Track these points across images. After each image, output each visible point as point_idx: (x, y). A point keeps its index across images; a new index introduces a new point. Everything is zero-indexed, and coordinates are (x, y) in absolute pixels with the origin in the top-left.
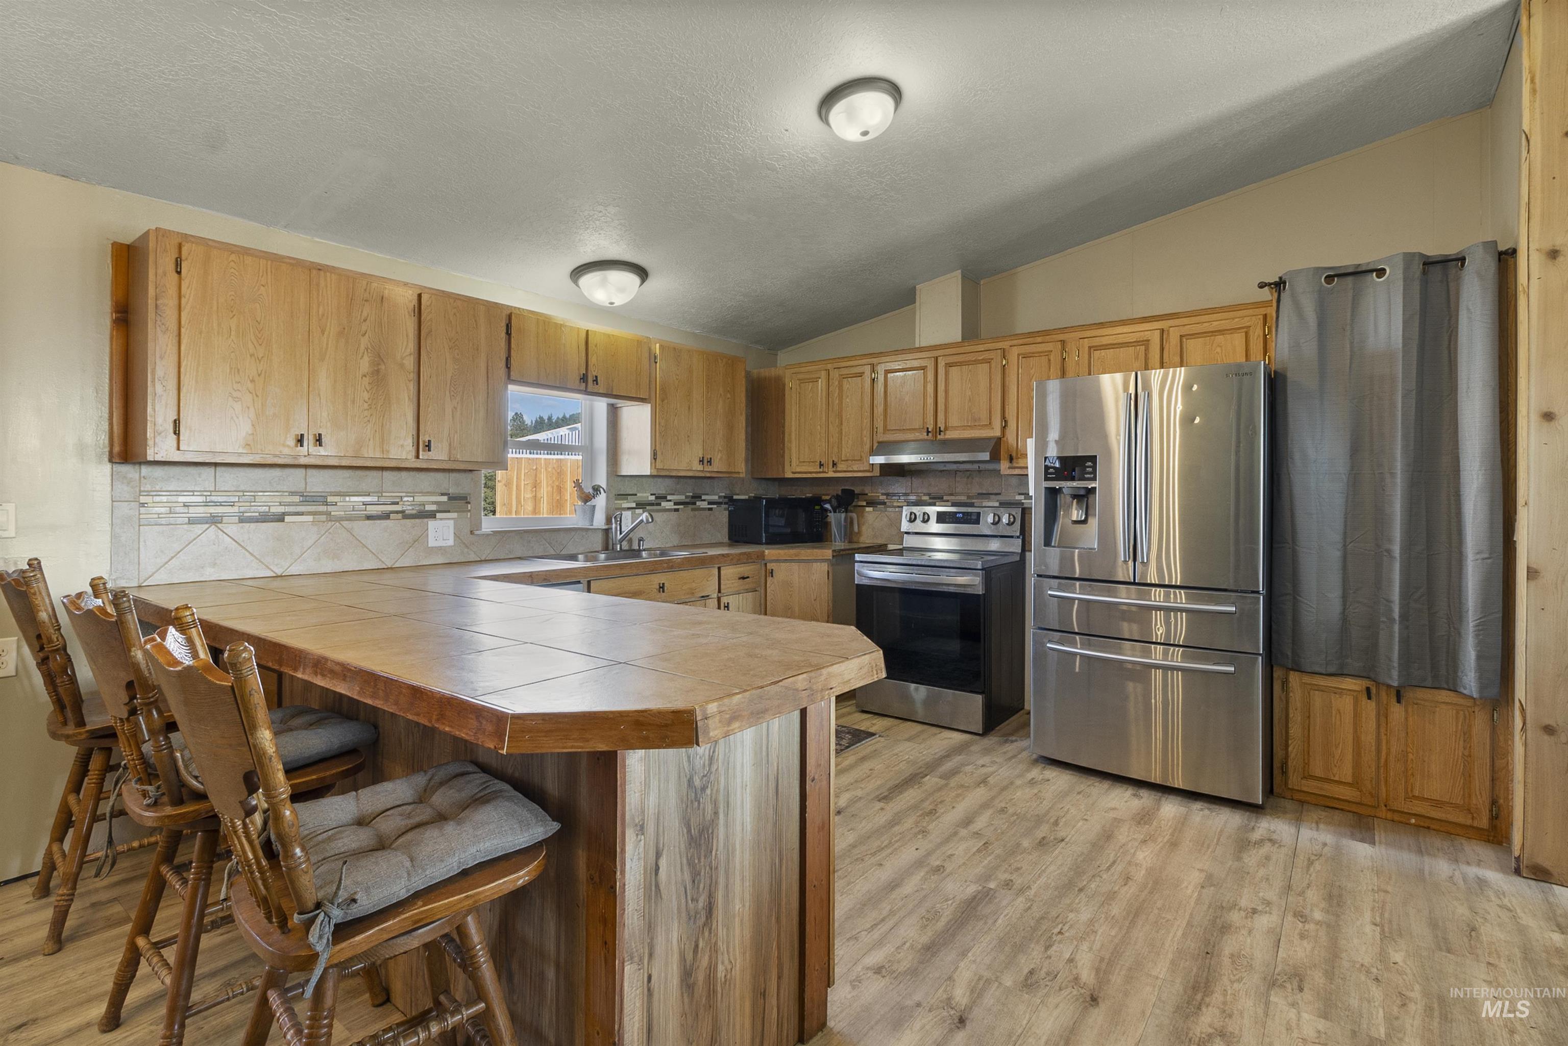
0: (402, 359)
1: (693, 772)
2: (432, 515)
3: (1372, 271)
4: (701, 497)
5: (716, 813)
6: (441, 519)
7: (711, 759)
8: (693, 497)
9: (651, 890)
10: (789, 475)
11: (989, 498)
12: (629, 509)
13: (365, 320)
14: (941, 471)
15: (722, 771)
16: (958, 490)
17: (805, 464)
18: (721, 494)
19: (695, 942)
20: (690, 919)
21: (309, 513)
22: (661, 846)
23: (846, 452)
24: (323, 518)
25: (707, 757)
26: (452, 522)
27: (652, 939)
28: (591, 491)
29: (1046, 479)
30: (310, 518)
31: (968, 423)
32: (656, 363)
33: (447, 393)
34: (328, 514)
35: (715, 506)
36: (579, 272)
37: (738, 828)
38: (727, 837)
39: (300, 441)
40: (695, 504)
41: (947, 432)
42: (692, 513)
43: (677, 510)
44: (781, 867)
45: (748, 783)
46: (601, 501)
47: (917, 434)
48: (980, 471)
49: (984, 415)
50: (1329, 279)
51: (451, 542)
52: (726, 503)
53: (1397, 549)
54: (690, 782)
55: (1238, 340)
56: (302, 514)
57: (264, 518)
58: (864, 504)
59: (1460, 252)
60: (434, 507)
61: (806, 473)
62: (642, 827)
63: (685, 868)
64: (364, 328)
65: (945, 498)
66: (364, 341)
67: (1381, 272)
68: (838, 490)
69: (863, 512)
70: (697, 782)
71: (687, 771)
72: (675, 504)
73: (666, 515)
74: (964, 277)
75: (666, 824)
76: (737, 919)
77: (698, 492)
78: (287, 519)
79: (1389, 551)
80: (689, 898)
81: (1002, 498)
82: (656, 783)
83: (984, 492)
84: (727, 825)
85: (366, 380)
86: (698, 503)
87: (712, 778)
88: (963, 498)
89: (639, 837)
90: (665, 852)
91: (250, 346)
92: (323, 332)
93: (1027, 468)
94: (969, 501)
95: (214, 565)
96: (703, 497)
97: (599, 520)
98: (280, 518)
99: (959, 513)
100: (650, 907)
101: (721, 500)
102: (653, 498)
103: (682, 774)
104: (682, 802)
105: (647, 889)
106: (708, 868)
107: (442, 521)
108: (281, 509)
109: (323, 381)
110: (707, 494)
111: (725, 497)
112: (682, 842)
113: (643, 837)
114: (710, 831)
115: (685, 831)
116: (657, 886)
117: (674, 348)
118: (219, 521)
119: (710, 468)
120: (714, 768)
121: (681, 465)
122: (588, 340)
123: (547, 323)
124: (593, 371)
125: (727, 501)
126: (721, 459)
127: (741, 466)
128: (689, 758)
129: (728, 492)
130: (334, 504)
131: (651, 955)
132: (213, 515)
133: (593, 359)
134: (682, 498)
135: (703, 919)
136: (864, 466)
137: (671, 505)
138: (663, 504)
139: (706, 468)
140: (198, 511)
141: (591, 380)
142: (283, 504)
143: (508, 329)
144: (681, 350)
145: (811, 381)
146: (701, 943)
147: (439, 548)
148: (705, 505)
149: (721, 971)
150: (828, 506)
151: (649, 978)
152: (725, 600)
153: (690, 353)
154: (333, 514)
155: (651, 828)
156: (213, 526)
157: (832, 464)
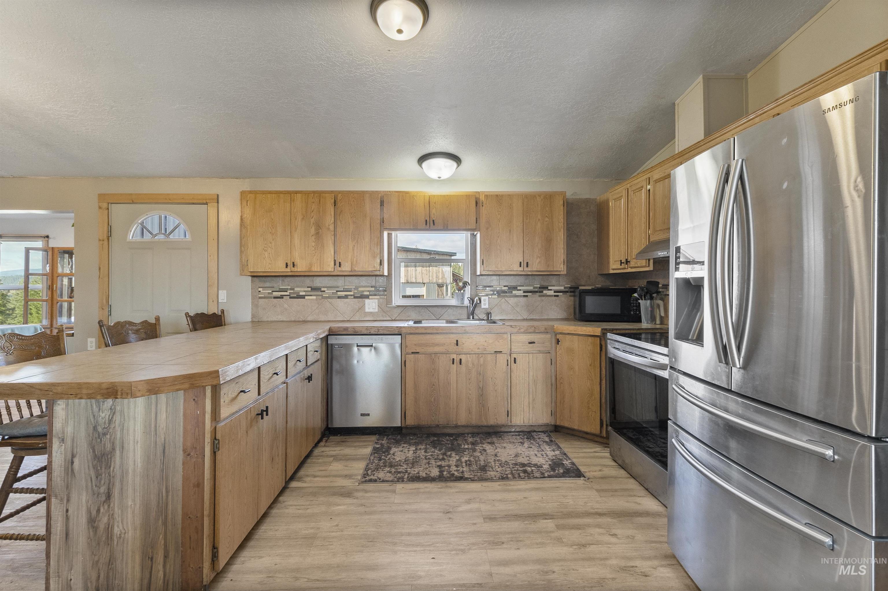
0: (329, 226)
1: (97, 424)
2: (367, 297)
4: (548, 288)
5: (114, 449)
6: (372, 299)
7: (110, 421)
8: (540, 288)
9: (68, 470)
13: (313, 211)
15: (118, 429)
18: (566, 286)
19: (98, 507)
20: (94, 494)
22: (75, 452)
23: (635, 252)
24: (320, 297)
25: (107, 419)
26: (377, 300)
27: (69, 493)
28: (462, 285)
29: (676, 269)
30: (314, 297)
33: (350, 239)
35: (561, 294)
36: (421, 160)
37: (131, 463)
38: (122, 464)
39: (287, 266)
40: (542, 292)
42: (539, 298)
43: (524, 296)
44: (167, 496)
45: (139, 441)
51: (376, 310)
52: (571, 292)
54: (95, 428)
56: (311, 295)
60: (368, 293)
62: (63, 440)
63: (91, 469)
64: (312, 214)
66: (312, 220)
70: (100, 429)
71: (93, 422)
72: (524, 292)
73: (516, 300)
74: (704, 78)
75: (78, 443)
76: (129, 509)
77: (545, 284)
78: (306, 297)
80: (94, 484)
82: (72, 422)
84: (122, 458)
85: (314, 237)
86: (545, 292)
87: (111, 430)
89: (61, 444)
90: (78, 456)
91: (270, 229)
92: (296, 219)
96: (549, 288)
97: (466, 301)
100: (68, 478)
101: (567, 290)
102: (506, 288)
103: (89, 423)
104: (89, 435)
105: (66, 470)
106: (107, 475)
107: (373, 300)
109: (297, 241)
110: (554, 286)
111: (570, 288)
112: (89, 456)
113: (63, 445)
114: (109, 457)
115: (91, 451)
116: (72, 470)
117: (497, 195)
118: (283, 298)
119: (529, 269)
120: (112, 426)
121: (504, 268)
122: (430, 202)
123: (403, 196)
124: (433, 217)
125: (573, 290)
126: (540, 262)
127: (561, 267)
128: (94, 416)
129: (573, 284)
130: (324, 291)
131: (68, 500)
132: (281, 295)
133: (433, 211)
134: (531, 288)
135: (104, 498)
136: (643, 263)
137: (521, 293)
138: (514, 292)
139: (526, 269)
140: (275, 294)
141: (432, 222)
142: (304, 291)
143: (382, 203)
144: (502, 196)
145: (619, 198)
146: (102, 510)
147: (371, 313)
148: (552, 293)
149: (116, 530)
150: (636, 295)
151: (67, 511)
152: (514, 356)
153: (510, 196)
154: (324, 295)
155: (69, 442)
156: (281, 300)
157: (627, 262)
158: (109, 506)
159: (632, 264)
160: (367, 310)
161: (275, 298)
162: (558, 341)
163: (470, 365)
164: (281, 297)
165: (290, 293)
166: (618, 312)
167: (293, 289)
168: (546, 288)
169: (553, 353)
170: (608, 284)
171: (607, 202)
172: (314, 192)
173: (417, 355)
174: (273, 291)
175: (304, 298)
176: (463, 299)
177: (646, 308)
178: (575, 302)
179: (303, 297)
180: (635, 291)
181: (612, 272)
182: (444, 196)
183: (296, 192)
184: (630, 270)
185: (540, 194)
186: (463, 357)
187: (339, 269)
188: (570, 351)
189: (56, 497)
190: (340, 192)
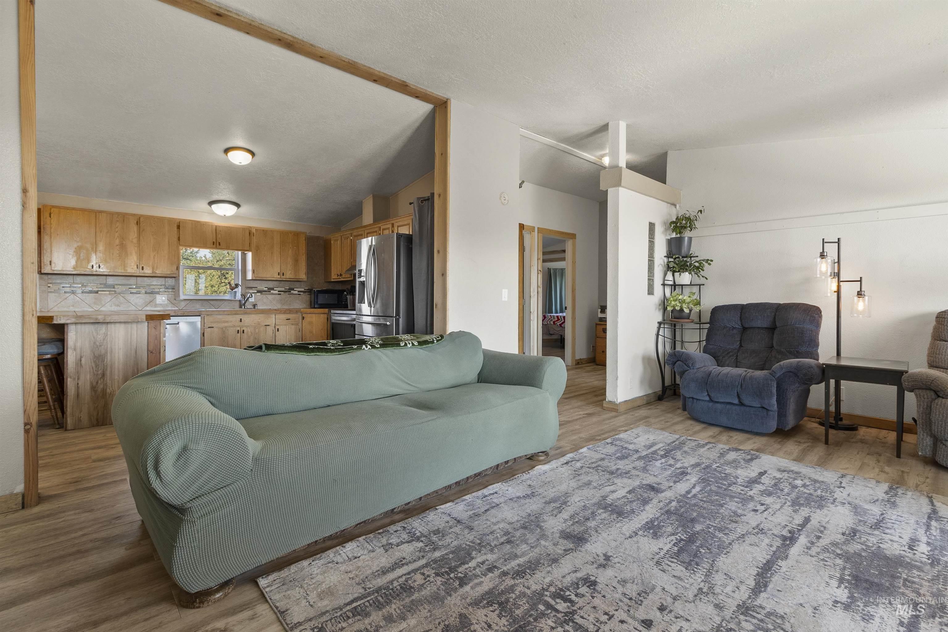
0: (133, 239)
1: (96, 341)
2: (158, 293)
5: (106, 353)
6: (162, 294)
13: (117, 228)
17: (336, 275)
19: (97, 381)
20: (94, 375)
21: (108, 291)
22: (83, 355)
23: (345, 270)
24: (113, 293)
25: (102, 339)
26: (166, 295)
27: (79, 375)
28: (234, 286)
30: (108, 293)
32: (254, 236)
33: (151, 251)
34: (115, 291)
35: (303, 293)
36: (211, 203)
37: (117, 359)
38: (111, 360)
39: (92, 266)
40: (290, 292)
42: (288, 296)
43: (279, 294)
45: (122, 348)
46: (239, 290)
50: (422, 202)
54: (95, 343)
56: (104, 291)
57: (91, 292)
60: (158, 290)
61: (336, 279)
62: (75, 350)
63: (93, 363)
64: (117, 230)
66: (117, 235)
70: (98, 343)
71: (93, 340)
72: (279, 291)
73: (273, 296)
74: (373, 196)
75: (84, 351)
76: (116, 380)
77: (292, 287)
78: (99, 292)
80: (94, 370)
82: (80, 341)
84: (111, 357)
86: (292, 292)
90: (84, 357)
92: (101, 232)
95: (73, 306)
96: (295, 289)
97: (239, 297)
98: (97, 292)
102: (266, 289)
103: (91, 340)
105: (77, 364)
106: (102, 365)
108: (97, 289)
109: (101, 247)
110: (298, 288)
112: (91, 357)
113: (75, 352)
114: (104, 356)
115: (92, 354)
116: (81, 364)
117: (263, 230)
119: (284, 277)
120: (105, 342)
121: (268, 276)
122: (217, 230)
123: (197, 224)
124: (219, 240)
125: (310, 291)
126: (291, 273)
127: (303, 276)
128: (94, 338)
129: (310, 288)
130: (117, 288)
131: (78, 379)
133: (219, 236)
134: (283, 289)
135: (100, 376)
136: (349, 276)
137: (276, 292)
138: (272, 291)
139: (282, 277)
141: (218, 244)
143: (178, 227)
144: (267, 231)
145: (337, 240)
146: (99, 382)
147: (161, 304)
148: (296, 292)
149: (108, 391)
150: (345, 293)
151: (78, 384)
152: (277, 327)
153: (272, 231)
154: (117, 291)
155: (78, 351)
157: (341, 275)
158: (104, 380)
159: (343, 276)
160: (158, 303)
162: (303, 318)
163: (250, 334)
166: (336, 302)
168: (293, 289)
169: (300, 325)
170: (330, 287)
171: (330, 240)
172: (118, 214)
173: (212, 329)
176: (235, 295)
177: (350, 300)
178: (311, 298)
180: (345, 291)
181: (333, 280)
182: (227, 227)
183: (101, 212)
184: (342, 279)
185: (291, 232)
186: (244, 328)
187: (143, 272)
188: (310, 323)
189: (71, 377)
190: (142, 216)
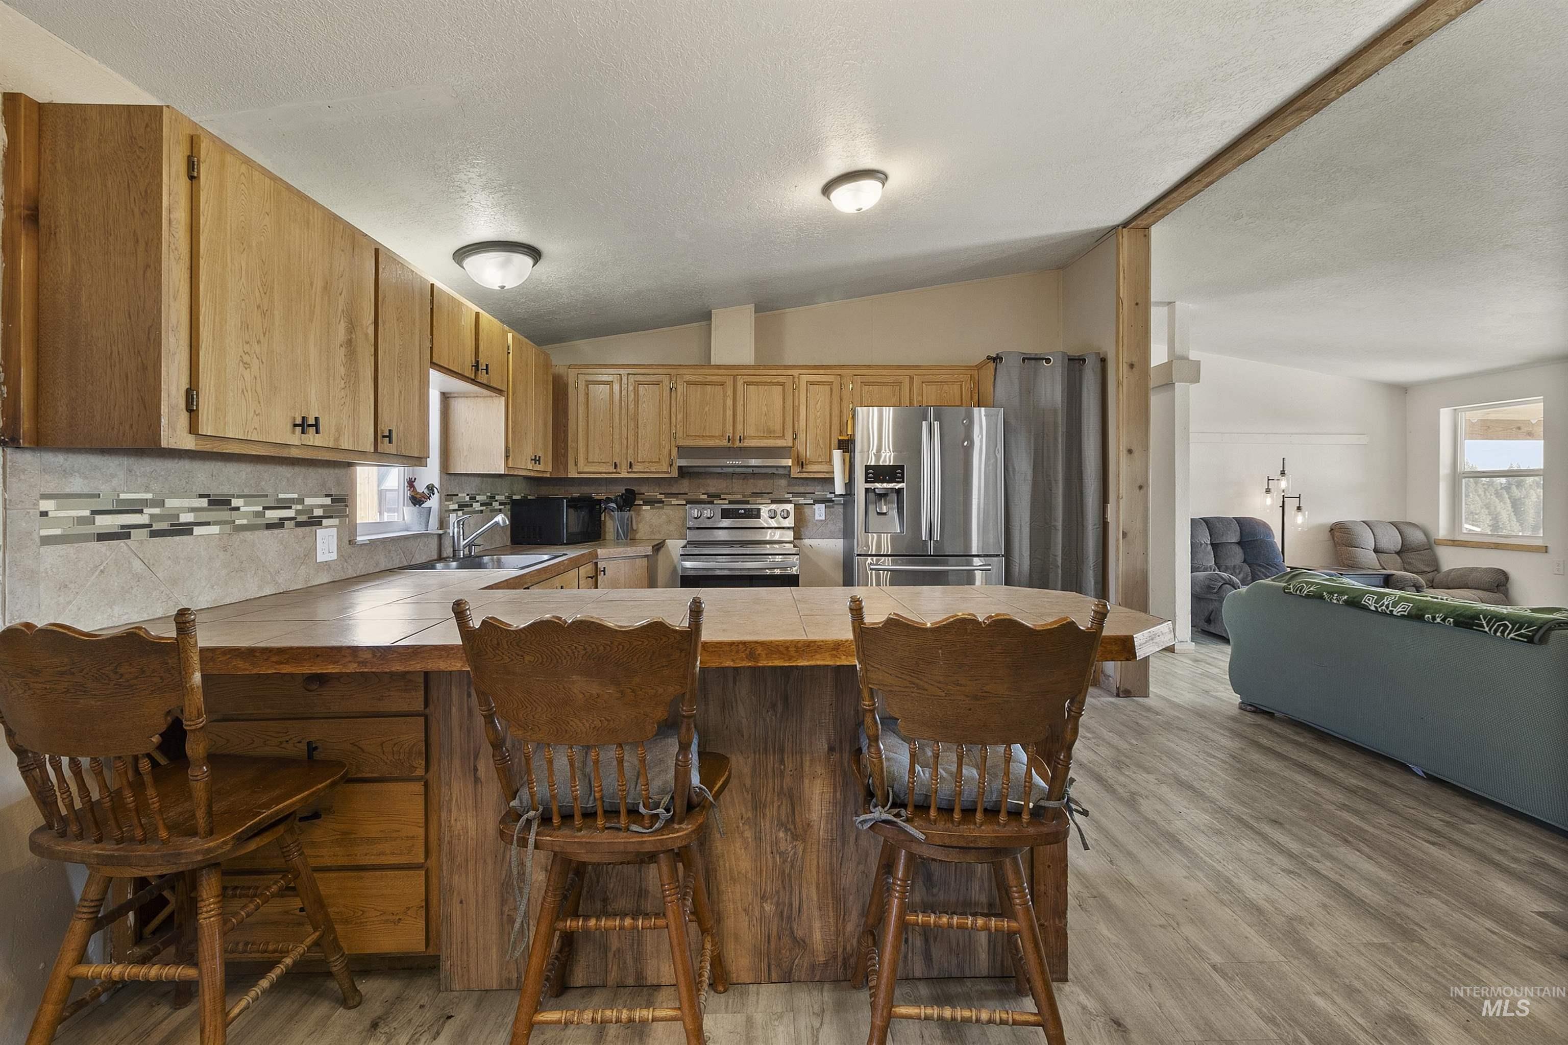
2: (319, 522)
3: (1043, 359)
10: (573, 474)
11: (762, 497)
12: (454, 510)
14: (719, 473)
16: (734, 490)
17: (594, 464)
23: (643, 454)
24: (229, 529)
28: (426, 491)
29: (867, 482)
31: (764, 433)
32: (509, 353)
41: (746, 441)
46: (435, 503)
47: (717, 441)
48: (754, 474)
49: (778, 427)
50: (1024, 360)
51: (334, 556)
53: (1059, 524)
55: (956, 387)
56: (209, 523)
58: (641, 503)
59: (1082, 355)
61: (600, 473)
65: (722, 496)
67: (1048, 361)
68: (621, 490)
69: (640, 510)
74: (756, 309)
78: (197, 530)
79: (1055, 526)
81: (773, 496)
83: (758, 491)
85: (343, 349)
88: (739, 497)
93: (833, 472)
94: (744, 499)
97: (433, 524)
98: (190, 529)
99: (741, 509)
107: (327, 529)
108: (190, 518)
118: (128, 536)
121: (522, 464)
122: (478, 325)
124: (482, 358)
130: (238, 509)
132: (123, 527)
133: (481, 346)
140: (106, 522)
142: (193, 510)
147: (327, 563)
154: (237, 522)
156: (121, 543)
159: (638, 468)
160: (319, 557)
161: (102, 537)
164: (124, 534)
165: (152, 516)
167: (161, 504)
174: (94, 512)
175: (190, 532)
179: (185, 530)
184: (624, 475)
188: (615, 581)
